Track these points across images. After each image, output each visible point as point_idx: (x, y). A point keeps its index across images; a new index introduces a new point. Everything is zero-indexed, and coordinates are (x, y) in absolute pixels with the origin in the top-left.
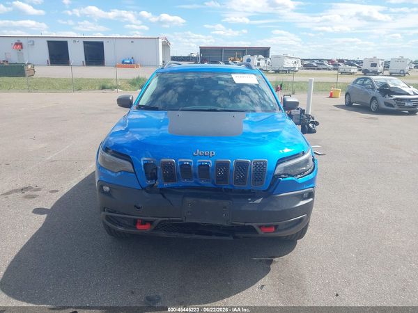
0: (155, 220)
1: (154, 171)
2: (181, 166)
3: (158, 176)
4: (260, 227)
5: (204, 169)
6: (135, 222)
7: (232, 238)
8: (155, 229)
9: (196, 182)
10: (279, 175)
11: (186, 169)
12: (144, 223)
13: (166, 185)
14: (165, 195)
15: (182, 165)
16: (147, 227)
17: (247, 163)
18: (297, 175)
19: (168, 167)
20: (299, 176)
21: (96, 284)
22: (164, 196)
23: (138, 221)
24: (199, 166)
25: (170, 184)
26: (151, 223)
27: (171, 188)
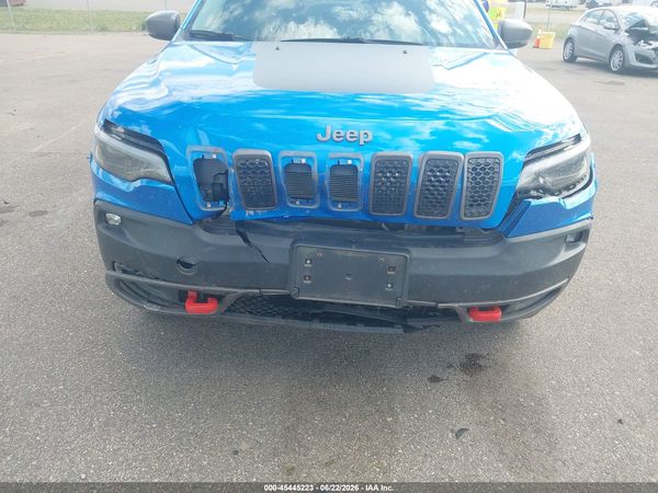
0: (227, 293)
1: (221, 180)
2: (286, 168)
3: (231, 191)
4: (469, 310)
5: (344, 176)
6: (183, 296)
7: (401, 331)
8: (229, 310)
9: (324, 208)
10: (525, 192)
11: (299, 174)
12: (202, 298)
13: (250, 213)
14: (250, 236)
15: (290, 167)
16: (210, 309)
17: (455, 161)
18: (560, 192)
19: (254, 170)
20: (565, 193)
21: (106, 424)
22: (245, 239)
23: (190, 293)
24: (333, 168)
25: (261, 213)
26: (219, 298)
27: (263, 220)
